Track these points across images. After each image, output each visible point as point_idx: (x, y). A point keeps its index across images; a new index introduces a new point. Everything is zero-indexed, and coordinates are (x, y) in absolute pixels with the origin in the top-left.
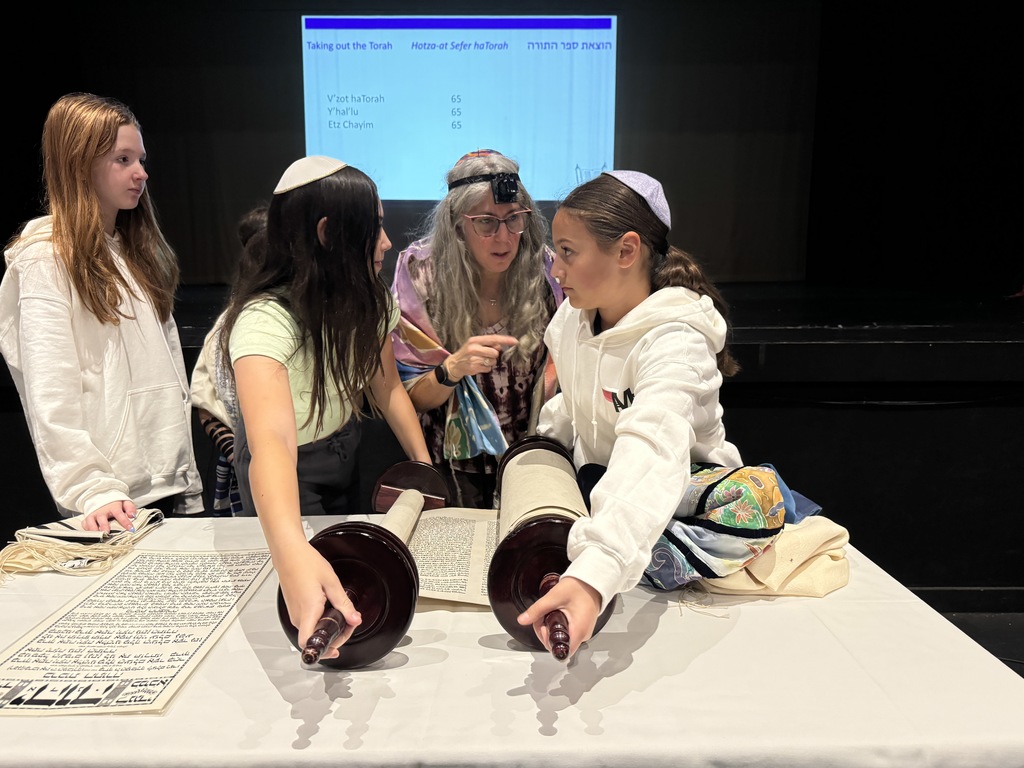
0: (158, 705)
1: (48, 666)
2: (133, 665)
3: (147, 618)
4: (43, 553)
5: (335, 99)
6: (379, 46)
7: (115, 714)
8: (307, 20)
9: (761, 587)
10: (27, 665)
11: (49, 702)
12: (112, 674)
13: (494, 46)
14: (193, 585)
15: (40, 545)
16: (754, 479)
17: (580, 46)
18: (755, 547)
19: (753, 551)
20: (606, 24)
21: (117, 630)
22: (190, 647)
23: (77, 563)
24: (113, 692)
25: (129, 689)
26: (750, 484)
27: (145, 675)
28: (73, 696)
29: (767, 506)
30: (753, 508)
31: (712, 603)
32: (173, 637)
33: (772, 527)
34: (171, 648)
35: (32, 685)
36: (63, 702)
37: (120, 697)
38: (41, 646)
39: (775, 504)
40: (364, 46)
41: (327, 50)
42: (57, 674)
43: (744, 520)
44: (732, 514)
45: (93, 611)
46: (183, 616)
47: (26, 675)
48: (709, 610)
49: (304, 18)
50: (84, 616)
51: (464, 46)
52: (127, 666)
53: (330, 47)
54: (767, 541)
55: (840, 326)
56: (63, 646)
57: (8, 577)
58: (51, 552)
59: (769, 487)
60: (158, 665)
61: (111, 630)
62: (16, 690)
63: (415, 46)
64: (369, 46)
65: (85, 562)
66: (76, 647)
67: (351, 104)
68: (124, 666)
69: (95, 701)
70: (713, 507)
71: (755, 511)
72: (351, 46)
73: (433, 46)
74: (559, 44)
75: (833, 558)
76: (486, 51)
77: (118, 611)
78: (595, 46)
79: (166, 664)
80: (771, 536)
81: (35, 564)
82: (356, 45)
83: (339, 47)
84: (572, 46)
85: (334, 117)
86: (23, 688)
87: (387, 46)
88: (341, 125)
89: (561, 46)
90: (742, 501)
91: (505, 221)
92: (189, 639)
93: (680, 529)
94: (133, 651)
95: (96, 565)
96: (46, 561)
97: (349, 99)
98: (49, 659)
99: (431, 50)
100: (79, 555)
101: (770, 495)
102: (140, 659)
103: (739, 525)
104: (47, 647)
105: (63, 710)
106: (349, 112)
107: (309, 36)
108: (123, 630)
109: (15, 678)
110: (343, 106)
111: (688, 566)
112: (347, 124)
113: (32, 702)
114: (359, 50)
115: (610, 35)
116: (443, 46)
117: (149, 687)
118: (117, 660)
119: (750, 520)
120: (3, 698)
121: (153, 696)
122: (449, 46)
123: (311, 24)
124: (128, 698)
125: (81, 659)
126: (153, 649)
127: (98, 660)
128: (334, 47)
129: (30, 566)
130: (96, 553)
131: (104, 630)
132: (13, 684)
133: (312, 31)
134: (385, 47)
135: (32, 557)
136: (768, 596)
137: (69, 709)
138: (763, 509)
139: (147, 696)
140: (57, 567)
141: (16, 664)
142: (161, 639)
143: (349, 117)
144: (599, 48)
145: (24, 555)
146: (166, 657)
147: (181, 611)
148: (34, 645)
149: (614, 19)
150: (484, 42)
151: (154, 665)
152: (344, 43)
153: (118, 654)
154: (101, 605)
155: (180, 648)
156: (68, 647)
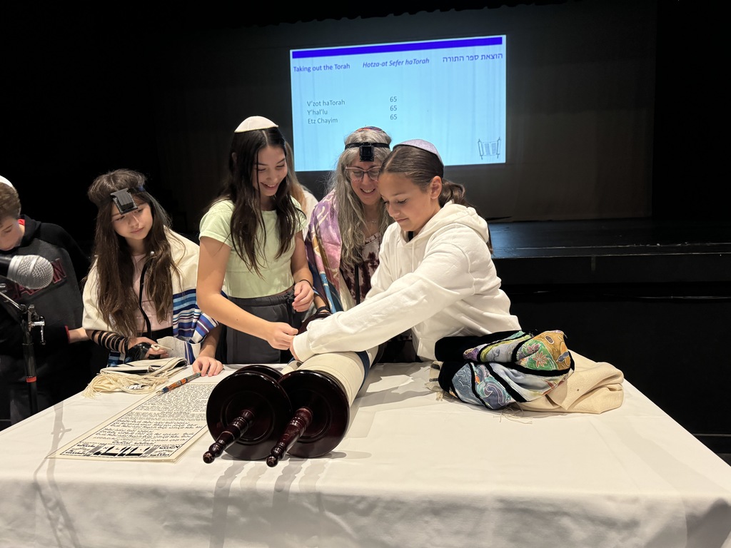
0: (173, 457)
1: (115, 437)
2: (162, 439)
3: (173, 416)
4: (116, 381)
5: (312, 104)
6: (341, 67)
7: (149, 461)
8: (293, 53)
9: (556, 407)
10: (104, 436)
11: (114, 455)
12: (150, 442)
13: (419, 62)
14: (201, 400)
15: (116, 377)
16: (548, 338)
17: (480, 58)
18: (551, 382)
19: (551, 385)
20: (499, 41)
21: (155, 421)
22: (195, 430)
23: (136, 386)
24: (149, 451)
25: (158, 449)
26: (545, 342)
27: (168, 443)
28: (127, 452)
29: (557, 355)
30: (547, 357)
31: (523, 416)
32: (186, 425)
33: (561, 369)
34: (184, 431)
35: (106, 446)
36: (122, 455)
37: (153, 453)
38: (112, 428)
39: (562, 353)
40: (331, 68)
41: (307, 72)
42: (120, 441)
43: (541, 366)
44: (533, 362)
45: (143, 411)
46: (193, 415)
47: (102, 441)
48: (520, 419)
49: (291, 51)
50: (138, 413)
51: (398, 63)
52: (159, 439)
53: (309, 70)
54: (560, 378)
55: (658, 245)
56: (124, 428)
57: (97, 394)
58: (121, 380)
59: (558, 343)
60: (175, 439)
61: (152, 421)
62: (98, 448)
63: (366, 65)
64: (334, 67)
65: (140, 386)
66: (132, 429)
67: (322, 107)
68: (156, 439)
69: (139, 455)
70: (522, 357)
71: (549, 359)
72: (322, 68)
73: (377, 65)
74: (465, 57)
75: (611, 389)
76: (414, 65)
77: (157, 412)
78: (491, 57)
79: (180, 438)
80: (562, 375)
81: (112, 387)
82: (326, 67)
83: (315, 69)
84: (474, 58)
85: (312, 116)
86: (101, 447)
87: (346, 66)
88: (316, 122)
89: (466, 59)
90: (539, 353)
91: (367, 172)
92: (195, 427)
93: (502, 371)
94: (161, 432)
95: (146, 388)
96: (118, 385)
97: (322, 104)
98: (116, 434)
99: (376, 67)
100: (137, 382)
101: (558, 348)
102: (166, 436)
103: (538, 368)
104: (116, 428)
105: (121, 458)
106: (322, 112)
107: (295, 63)
108: (158, 421)
109: (97, 442)
110: (317, 109)
111: (507, 394)
112: (320, 121)
113: (105, 454)
114: (328, 71)
115: (501, 49)
116: (384, 64)
117: (169, 449)
118: (153, 436)
119: (545, 365)
120: (90, 452)
121: (171, 453)
122: (388, 64)
123: (296, 55)
124: (157, 454)
125: (134, 435)
126: (173, 431)
127: (142, 435)
128: (311, 69)
129: (109, 388)
130: (146, 381)
131: (148, 421)
132: (96, 445)
133: (297, 60)
134: (345, 67)
135: (110, 383)
136: (562, 412)
137: (125, 458)
138: (554, 357)
139: (167, 453)
140: (124, 389)
141: (98, 436)
142: (180, 426)
143: (322, 116)
144: (493, 58)
145: (106, 382)
146: (180, 436)
147: (192, 413)
148: (109, 427)
149: (504, 37)
150: (412, 59)
151: (173, 438)
152: (318, 66)
153: (154, 433)
154: (148, 409)
155: (189, 431)
156: (127, 428)
